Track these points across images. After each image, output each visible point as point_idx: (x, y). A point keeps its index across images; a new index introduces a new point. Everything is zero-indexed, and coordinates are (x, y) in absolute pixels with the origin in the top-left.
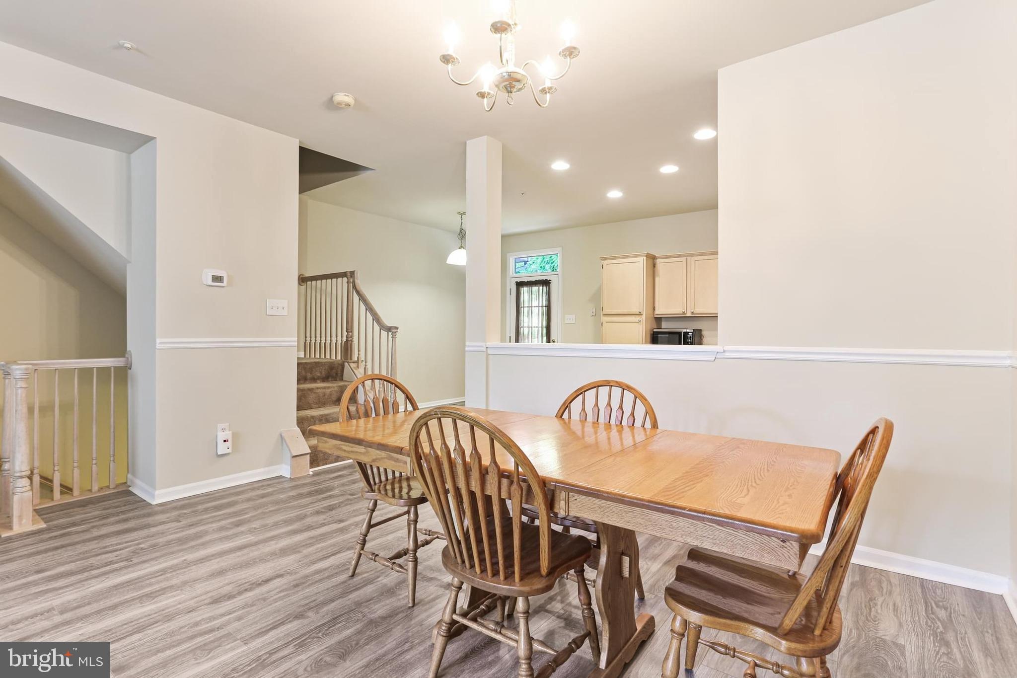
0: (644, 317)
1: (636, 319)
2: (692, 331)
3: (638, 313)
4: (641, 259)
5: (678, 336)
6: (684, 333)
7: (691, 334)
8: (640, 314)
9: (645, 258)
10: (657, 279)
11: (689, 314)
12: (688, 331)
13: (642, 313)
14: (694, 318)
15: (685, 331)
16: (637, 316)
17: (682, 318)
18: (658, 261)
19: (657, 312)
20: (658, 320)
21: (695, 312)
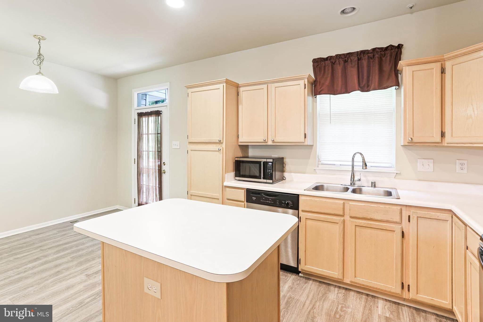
0: (224, 145)
1: (215, 147)
2: (271, 160)
3: (218, 142)
4: (221, 86)
5: (258, 165)
6: (264, 162)
7: (271, 164)
8: (220, 142)
9: (225, 84)
10: (240, 107)
11: (270, 143)
12: (268, 160)
13: (222, 141)
14: (275, 147)
15: (265, 160)
16: (218, 145)
17: (264, 146)
18: (241, 89)
19: (240, 140)
20: (244, 148)
21: (275, 141)
